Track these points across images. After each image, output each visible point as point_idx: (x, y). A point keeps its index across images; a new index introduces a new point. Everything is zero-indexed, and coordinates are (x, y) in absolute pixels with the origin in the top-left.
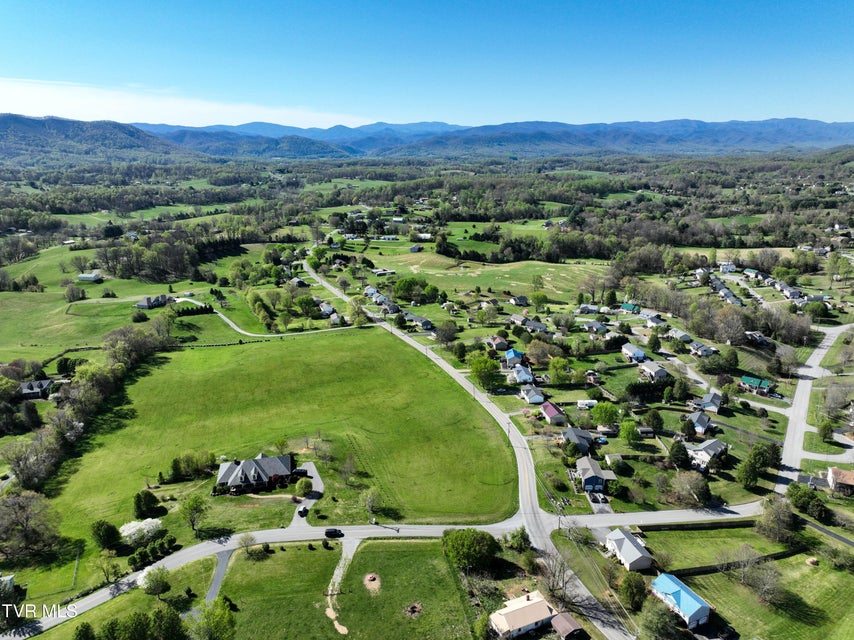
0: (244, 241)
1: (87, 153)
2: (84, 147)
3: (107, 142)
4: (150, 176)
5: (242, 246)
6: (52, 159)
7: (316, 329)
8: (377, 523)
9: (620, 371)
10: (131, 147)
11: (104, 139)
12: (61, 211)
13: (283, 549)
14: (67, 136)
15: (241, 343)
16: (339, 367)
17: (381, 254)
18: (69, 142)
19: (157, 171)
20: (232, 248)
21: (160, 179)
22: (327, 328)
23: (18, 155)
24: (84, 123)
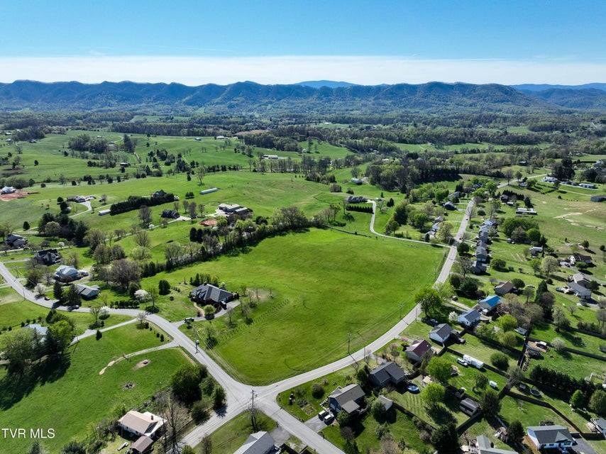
0: (465, 172)
1: (471, 106)
2: (470, 102)
3: (487, 98)
4: (491, 122)
5: (460, 175)
6: (447, 110)
7: (410, 238)
8: (197, 344)
9: (585, 358)
10: (502, 101)
11: (485, 97)
12: (404, 142)
13: (151, 329)
14: (464, 95)
15: (356, 234)
16: (370, 264)
17: (560, 197)
18: (465, 99)
19: (498, 119)
20: (452, 175)
21: (496, 125)
22: (417, 239)
23: (431, 107)
24: (477, 86)
